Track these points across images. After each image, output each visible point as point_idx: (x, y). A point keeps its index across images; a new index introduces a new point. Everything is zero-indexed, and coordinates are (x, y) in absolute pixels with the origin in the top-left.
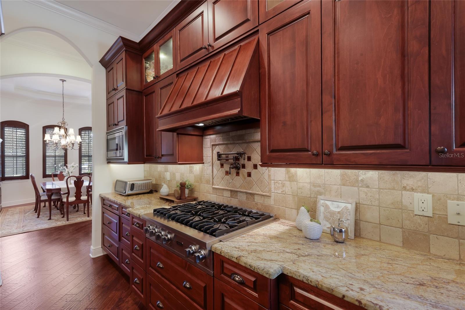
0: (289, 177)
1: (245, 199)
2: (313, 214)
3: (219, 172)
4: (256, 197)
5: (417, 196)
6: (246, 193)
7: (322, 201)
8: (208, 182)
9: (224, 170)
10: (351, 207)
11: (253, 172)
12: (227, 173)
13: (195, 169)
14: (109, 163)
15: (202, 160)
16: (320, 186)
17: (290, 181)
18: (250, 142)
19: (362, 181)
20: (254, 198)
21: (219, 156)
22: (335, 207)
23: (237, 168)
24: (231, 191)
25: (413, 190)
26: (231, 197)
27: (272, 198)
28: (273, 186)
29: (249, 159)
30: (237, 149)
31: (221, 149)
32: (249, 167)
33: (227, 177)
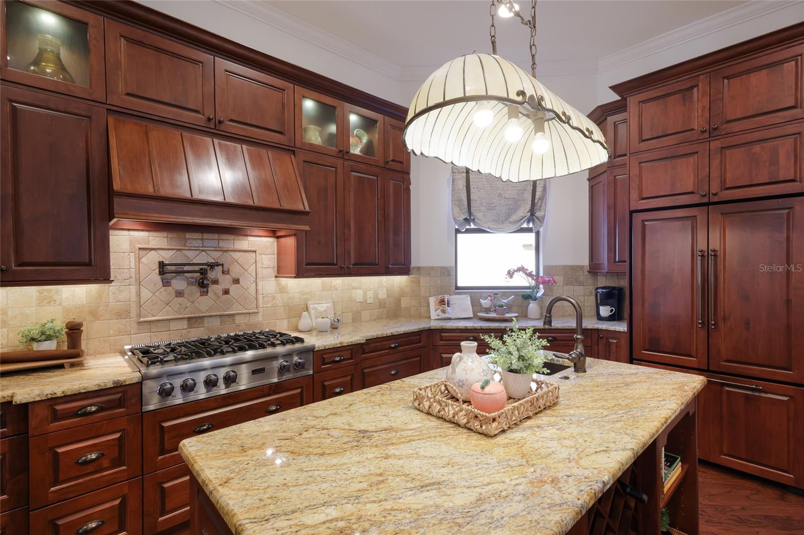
0: (280, 290)
1: (219, 324)
3: (155, 294)
4: (237, 318)
5: (358, 291)
6: (221, 316)
7: (311, 306)
8: (123, 315)
9: (170, 290)
10: (330, 305)
11: (233, 288)
12: (179, 294)
16: (307, 294)
17: (280, 293)
18: (226, 251)
19: (334, 286)
20: (234, 320)
22: (321, 307)
23: (204, 285)
24: (189, 319)
25: (356, 288)
26: (190, 326)
27: (261, 314)
28: (261, 301)
29: (225, 272)
30: (203, 258)
31: (167, 257)
32: (225, 282)
33: (180, 300)
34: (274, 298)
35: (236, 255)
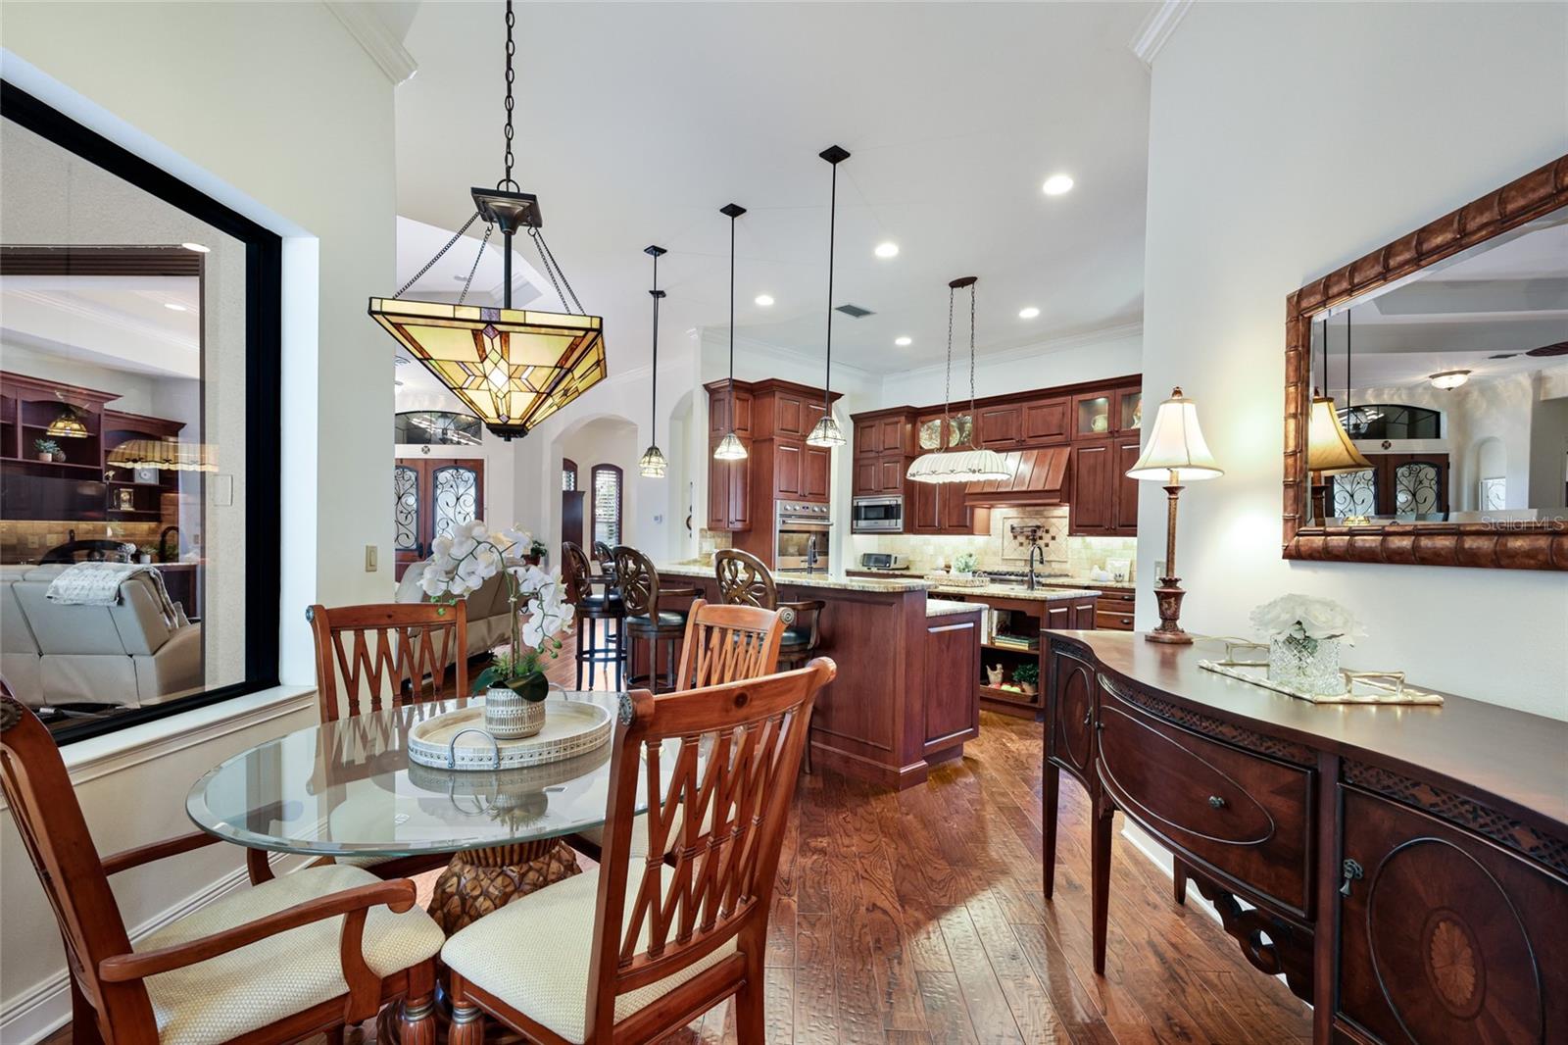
2: (1102, 568)
3: (1010, 544)
8: (995, 554)
9: (1017, 542)
10: (1128, 563)
11: (1051, 543)
12: (1021, 544)
13: (976, 542)
14: (852, 533)
15: (989, 532)
16: (1108, 551)
18: (1047, 517)
21: (1013, 528)
22: (1117, 564)
23: (1034, 540)
28: (1069, 553)
29: (1047, 532)
30: (1035, 522)
31: (1016, 523)
32: (1047, 538)
33: (1021, 548)
34: (1080, 552)
35: (1053, 520)
